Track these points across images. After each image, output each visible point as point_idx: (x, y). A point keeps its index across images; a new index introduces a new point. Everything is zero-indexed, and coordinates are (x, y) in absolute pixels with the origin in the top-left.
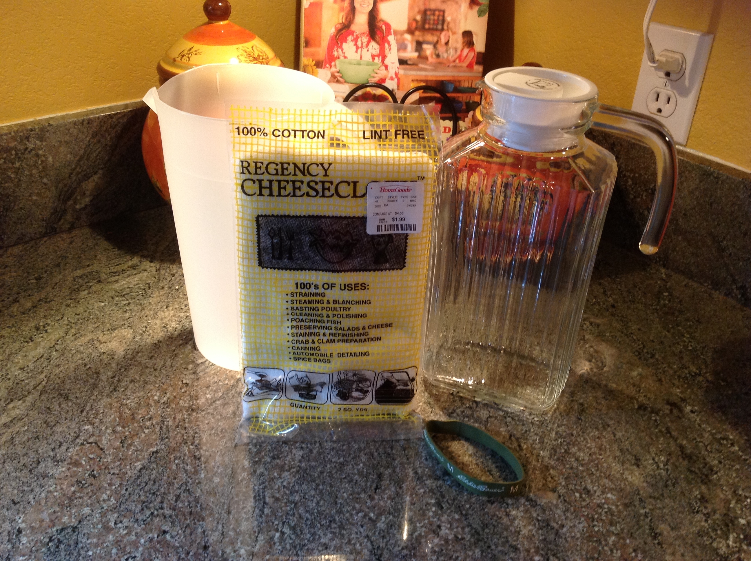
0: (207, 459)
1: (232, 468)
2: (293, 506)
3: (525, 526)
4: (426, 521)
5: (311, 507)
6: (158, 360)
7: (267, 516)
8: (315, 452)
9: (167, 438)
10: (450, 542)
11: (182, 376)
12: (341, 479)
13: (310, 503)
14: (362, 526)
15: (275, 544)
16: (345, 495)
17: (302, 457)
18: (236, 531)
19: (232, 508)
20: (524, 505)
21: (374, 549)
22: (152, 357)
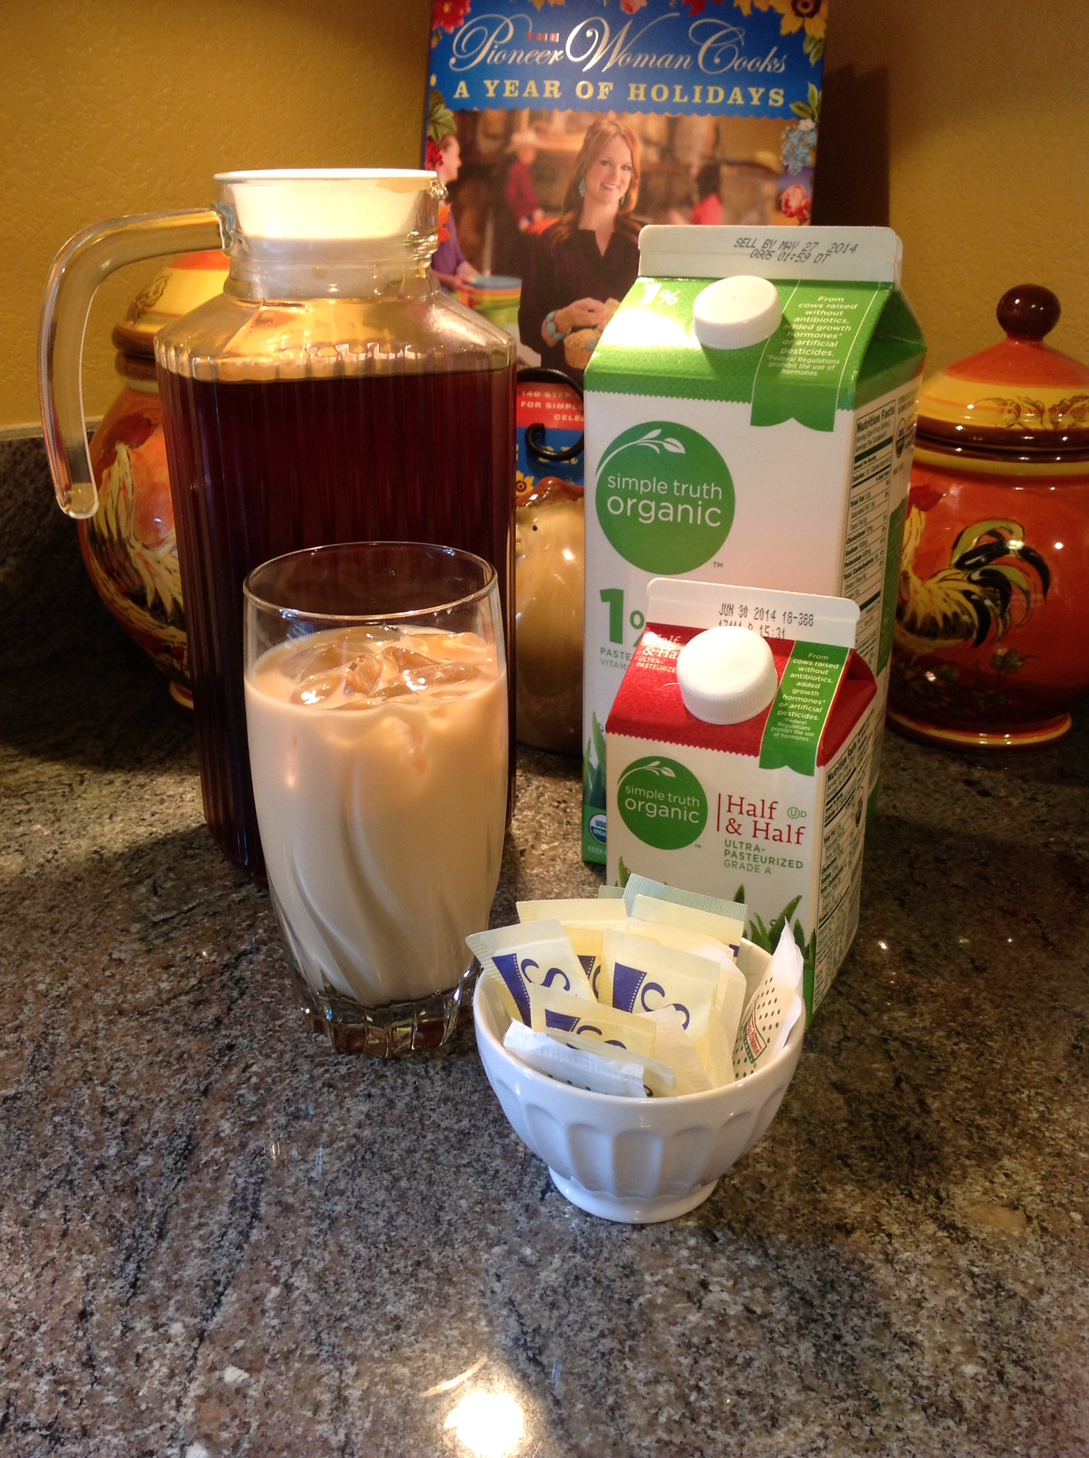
0: (133, 1116)
1: (189, 1137)
2: (325, 1225)
3: (935, 1289)
4: (670, 1271)
5: (372, 1229)
6: (66, 914)
7: (256, 1246)
8: (400, 1105)
9: (46, 1068)
10: (732, 1324)
11: (112, 944)
12: (458, 1167)
13: (370, 1221)
14: (499, 1277)
15: (263, 1312)
16: (463, 1202)
17: (368, 1116)
18: (169, 1279)
19: (170, 1226)
20: (933, 1238)
21: (525, 1333)
22: (53, 908)
